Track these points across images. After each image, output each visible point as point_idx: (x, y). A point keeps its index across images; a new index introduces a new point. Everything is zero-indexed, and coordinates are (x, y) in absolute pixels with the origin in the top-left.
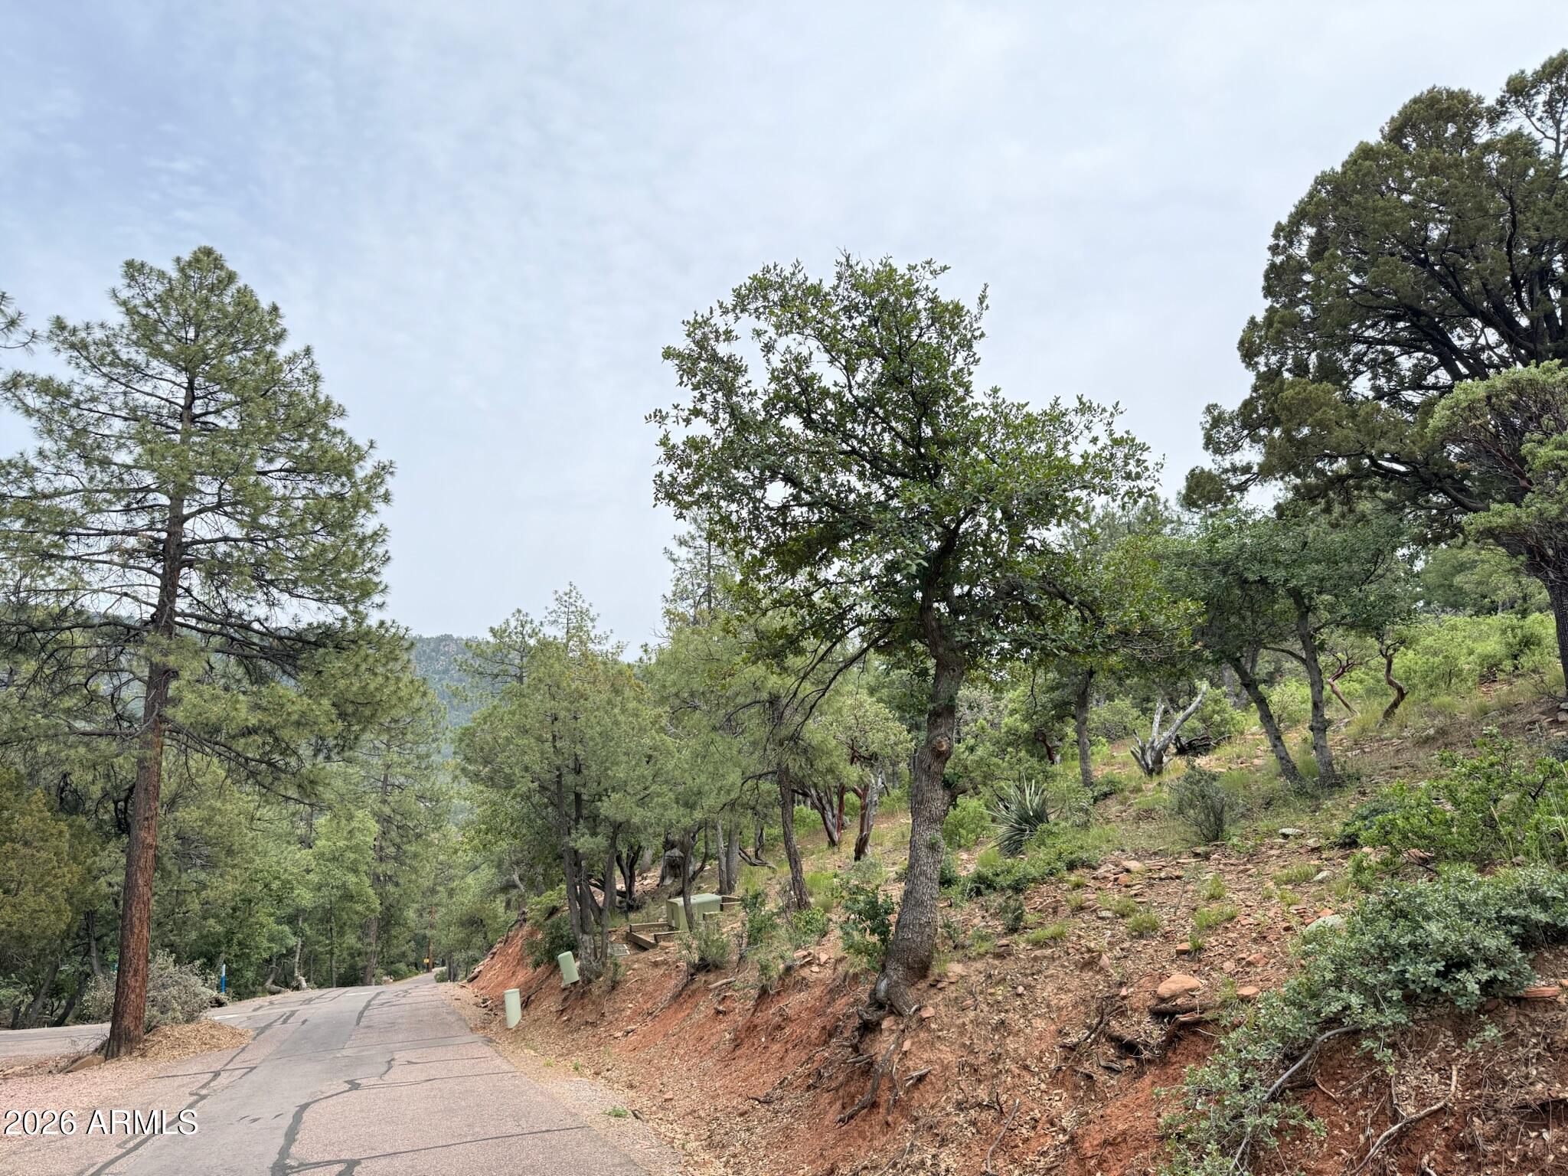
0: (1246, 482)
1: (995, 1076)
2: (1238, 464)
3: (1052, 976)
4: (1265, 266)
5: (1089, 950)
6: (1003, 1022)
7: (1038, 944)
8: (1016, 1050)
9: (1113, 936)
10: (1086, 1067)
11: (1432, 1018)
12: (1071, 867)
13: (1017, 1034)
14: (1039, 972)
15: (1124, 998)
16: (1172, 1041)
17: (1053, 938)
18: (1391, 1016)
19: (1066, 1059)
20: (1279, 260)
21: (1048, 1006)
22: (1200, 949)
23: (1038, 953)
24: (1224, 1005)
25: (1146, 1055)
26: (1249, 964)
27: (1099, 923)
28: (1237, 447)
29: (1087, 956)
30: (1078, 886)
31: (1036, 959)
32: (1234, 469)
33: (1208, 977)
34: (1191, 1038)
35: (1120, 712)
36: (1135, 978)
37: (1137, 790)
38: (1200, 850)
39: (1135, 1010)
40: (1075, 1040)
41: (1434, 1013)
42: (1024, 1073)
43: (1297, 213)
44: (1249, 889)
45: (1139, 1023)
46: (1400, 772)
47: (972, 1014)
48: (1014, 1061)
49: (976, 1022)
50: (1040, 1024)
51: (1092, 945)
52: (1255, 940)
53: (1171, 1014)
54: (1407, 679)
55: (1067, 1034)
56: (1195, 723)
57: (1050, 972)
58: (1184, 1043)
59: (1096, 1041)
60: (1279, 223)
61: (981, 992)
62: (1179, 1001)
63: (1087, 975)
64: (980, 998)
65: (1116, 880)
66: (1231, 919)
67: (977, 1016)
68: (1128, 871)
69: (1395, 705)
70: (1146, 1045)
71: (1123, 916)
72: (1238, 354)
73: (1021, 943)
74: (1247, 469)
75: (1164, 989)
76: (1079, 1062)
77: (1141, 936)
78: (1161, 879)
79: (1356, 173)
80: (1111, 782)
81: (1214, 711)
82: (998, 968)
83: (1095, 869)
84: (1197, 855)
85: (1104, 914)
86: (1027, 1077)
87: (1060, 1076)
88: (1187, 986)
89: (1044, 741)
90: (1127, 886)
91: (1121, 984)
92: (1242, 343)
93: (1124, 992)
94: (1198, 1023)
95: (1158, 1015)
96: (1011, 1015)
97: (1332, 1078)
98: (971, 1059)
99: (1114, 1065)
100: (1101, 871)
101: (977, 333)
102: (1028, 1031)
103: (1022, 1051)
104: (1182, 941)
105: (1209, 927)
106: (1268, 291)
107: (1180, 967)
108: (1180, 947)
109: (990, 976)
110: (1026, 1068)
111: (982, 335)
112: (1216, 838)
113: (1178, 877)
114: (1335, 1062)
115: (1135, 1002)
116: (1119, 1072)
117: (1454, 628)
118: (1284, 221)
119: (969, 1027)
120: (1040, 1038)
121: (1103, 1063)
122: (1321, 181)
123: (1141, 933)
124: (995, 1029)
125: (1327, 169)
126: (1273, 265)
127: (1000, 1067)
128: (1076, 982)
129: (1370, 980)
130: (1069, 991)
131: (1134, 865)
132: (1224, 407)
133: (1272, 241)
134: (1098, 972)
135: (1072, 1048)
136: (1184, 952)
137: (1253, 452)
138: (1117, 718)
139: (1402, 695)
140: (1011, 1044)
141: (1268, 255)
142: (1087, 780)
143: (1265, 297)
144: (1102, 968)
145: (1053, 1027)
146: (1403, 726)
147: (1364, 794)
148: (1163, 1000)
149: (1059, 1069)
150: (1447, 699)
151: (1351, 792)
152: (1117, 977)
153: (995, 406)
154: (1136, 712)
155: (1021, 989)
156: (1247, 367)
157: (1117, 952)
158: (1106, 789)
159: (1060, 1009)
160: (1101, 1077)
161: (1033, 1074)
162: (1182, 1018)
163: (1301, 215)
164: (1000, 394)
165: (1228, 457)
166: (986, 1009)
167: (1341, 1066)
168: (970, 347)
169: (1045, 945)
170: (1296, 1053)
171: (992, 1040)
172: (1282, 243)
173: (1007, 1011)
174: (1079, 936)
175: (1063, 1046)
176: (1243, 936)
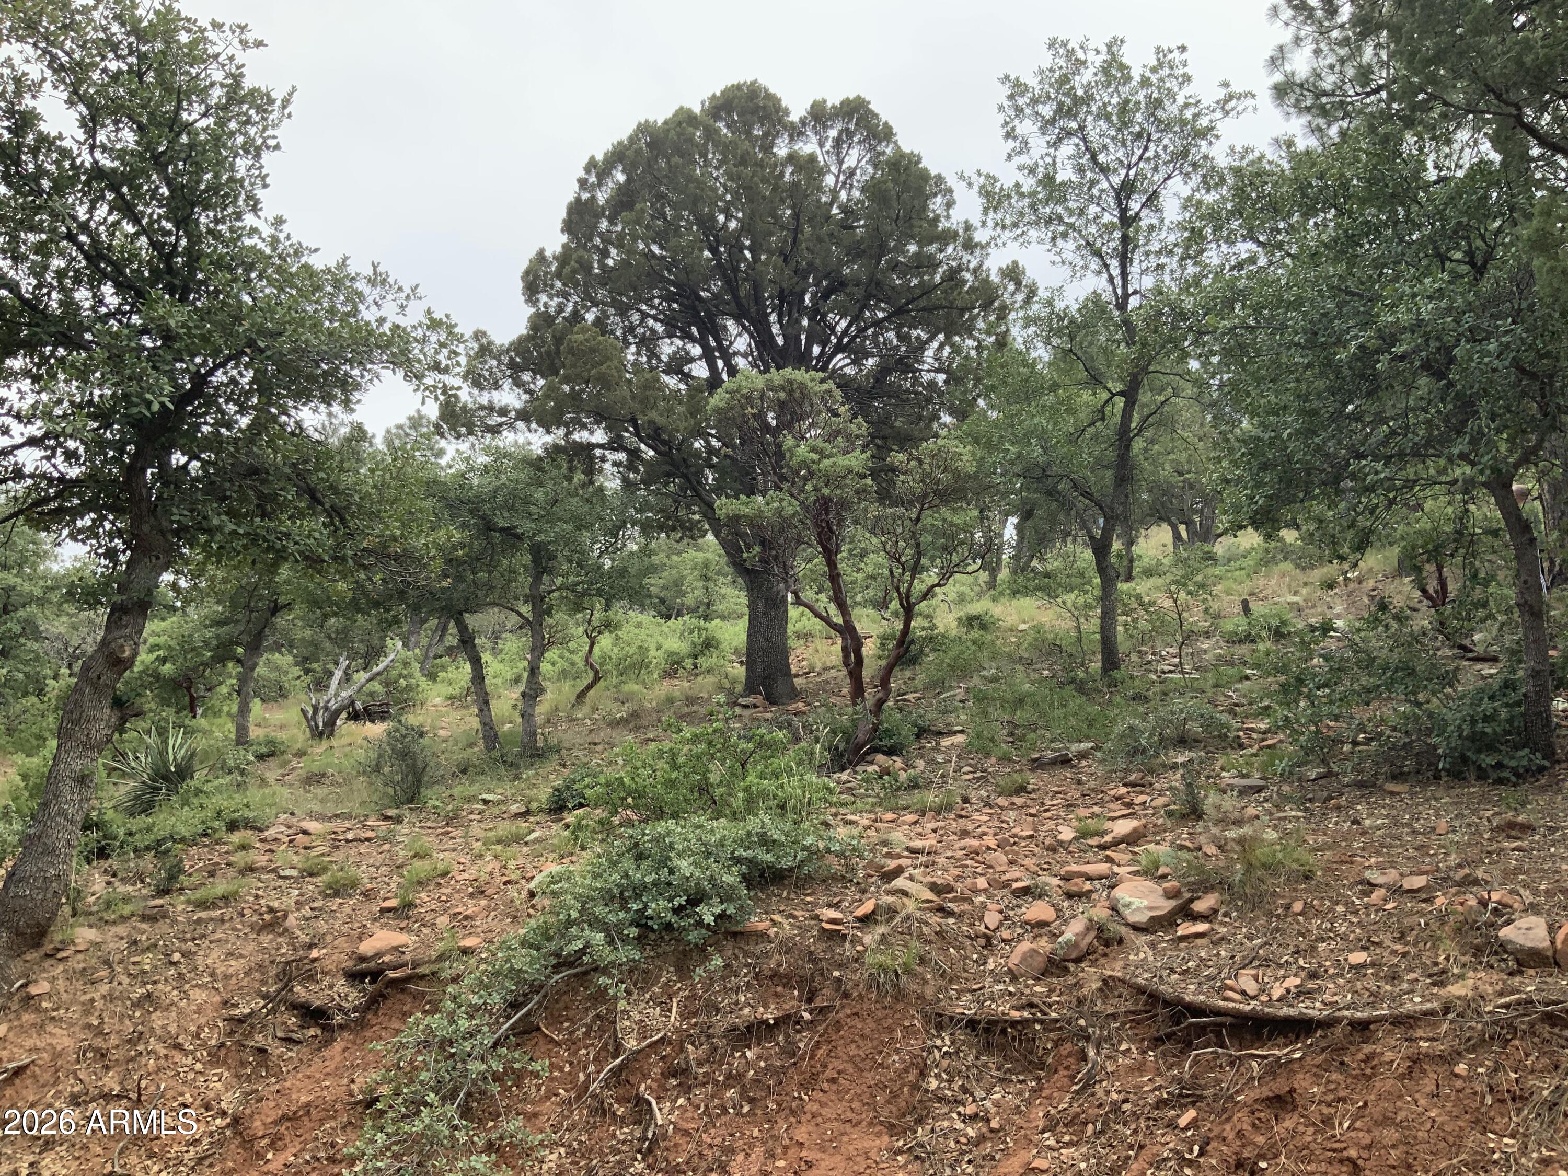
0: (500, 425)
1: (132, 1059)
2: (497, 405)
3: (219, 940)
4: (571, 198)
5: (271, 910)
6: (149, 995)
7: (202, 905)
8: (164, 1027)
9: (301, 895)
10: (259, 1040)
11: (658, 955)
12: (233, 826)
13: (167, 1009)
14: (204, 936)
15: (315, 960)
16: (373, 1003)
17: (225, 898)
18: (627, 954)
19: (232, 1033)
20: (585, 196)
21: (212, 975)
22: (410, 905)
23: (204, 915)
24: (441, 958)
25: (339, 1019)
26: (467, 918)
27: (280, 882)
28: (497, 386)
29: (267, 917)
30: (244, 847)
31: (199, 921)
32: (491, 408)
33: (418, 933)
34: (400, 996)
35: (278, 669)
36: (329, 938)
37: (301, 754)
38: (391, 812)
39: (324, 973)
40: (247, 1011)
41: (660, 950)
42: (174, 1052)
43: (613, 153)
44: (454, 850)
45: (331, 987)
46: (599, 748)
47: (104, 988)
48: (160, 1039)
49: (109, 998)
50: (199, 996)
51: (276, 904)
52: (471, 896)
53: (375, 975)
54: (602, 665)
55: (236, 1006)
56: (376, 686)
57: (217, 936)
58: (389, 1003)
59: (273, 1011)
60: (592, 158)
61: (121, 962)
62: (386, 959)
63: (266, 939)
64: (118, 969)
65: (291, 841)
66: (445, 874)
67: (111, 989)
68: (305, 832)
69: (590, 687)
70: (340, 1009)
71: (311, 875)
72: (520, 285)
73: (179, 905)
74: (503, 412)
75: (367, 947)
76: (250, 1035)
77: (337, 894)
78: (347, 841)
79: (679, 135)
80: (270, 742)
81: (401, 676)
82: (145, 932)
83: (260, 830)
84: (387, 818)
85: (288, 872)
86: (177, 1056)
87: (223, 1052)
88: (395, 943)
89: (188, 689)
90: (305, 848)
91: (311, 946)
92: (527, 273)
93: (315, 953)
94: (408, 979)
95: (354, 977)
96: (160, 986)
97: (555, 1021)
98: (99, 1042)
99: (294, 1036)
100: (271, 833)
101: (272, 143)
102: (183, 1004)
103: (173, 1028)
104: (385, 899)
105: (420, 883)
106: (569, 226)
107: (383, 926)
108: (387, 904)
109: (135, 942)
110: (178, 1047)
111: (277, 147)
112: (411, 801)
113: (368, 840)
114: (561, 1005)
115: (329, 965)
116: (299, 1042)
117: (639, 625)
118: (600, 157)
119: (99, 1004)
120: (198, 1012)
121: (279, 1035)
122: (644, 128)
123: (337, 890)
124: (137, 1004)
125: (651, 120)
126: (578, 199)
127: (141, 1048)
128: (252, 946)
129: (612, 918)
130: (241, 956)
131: (313, 826)
132: (493, 338)
133: (582, 174)
134: (280, 935)
135: (241, 1021)
136: (389, 910)
137: (513, 395)
138: (273, 676)
139: (597, 679)
140: (158, 1020)
141: (576, 187)
142: (242, 739)
143: (563, 231)
144: (286, 930)
145: (217, 999)
146: (595, 709)
147: (564, 766)
148: (363, 959)
149: (222, 1045)
150: (636, 687)
151: (552, 764)
152: (304, 938)
153: (274, 242)
154: (297, 671)
155: (176, 957)
156: (527, 301)
157: (306, 911)
158: (264, 750)
159: (227, 977)
160: (276, 1049)
161: (186, 1053)
162: (392, 974)
163: (618, 156)
164: (284, 227)
165: (485, 393)
166: (125, 980)
167: (566, 1008)
168: (257, 156)
169: (214, 905)
170: (521, 999)
171: (131, 1018)
172: (593, 179)
173: (155, 982)
174: (257, 897)
175: (230, 1019)
176: (458, 891)
